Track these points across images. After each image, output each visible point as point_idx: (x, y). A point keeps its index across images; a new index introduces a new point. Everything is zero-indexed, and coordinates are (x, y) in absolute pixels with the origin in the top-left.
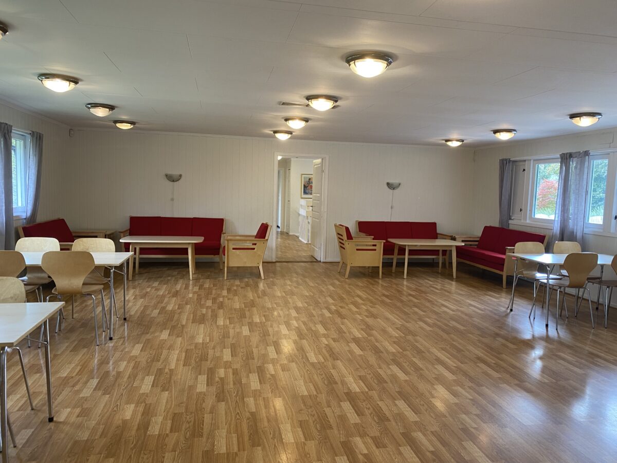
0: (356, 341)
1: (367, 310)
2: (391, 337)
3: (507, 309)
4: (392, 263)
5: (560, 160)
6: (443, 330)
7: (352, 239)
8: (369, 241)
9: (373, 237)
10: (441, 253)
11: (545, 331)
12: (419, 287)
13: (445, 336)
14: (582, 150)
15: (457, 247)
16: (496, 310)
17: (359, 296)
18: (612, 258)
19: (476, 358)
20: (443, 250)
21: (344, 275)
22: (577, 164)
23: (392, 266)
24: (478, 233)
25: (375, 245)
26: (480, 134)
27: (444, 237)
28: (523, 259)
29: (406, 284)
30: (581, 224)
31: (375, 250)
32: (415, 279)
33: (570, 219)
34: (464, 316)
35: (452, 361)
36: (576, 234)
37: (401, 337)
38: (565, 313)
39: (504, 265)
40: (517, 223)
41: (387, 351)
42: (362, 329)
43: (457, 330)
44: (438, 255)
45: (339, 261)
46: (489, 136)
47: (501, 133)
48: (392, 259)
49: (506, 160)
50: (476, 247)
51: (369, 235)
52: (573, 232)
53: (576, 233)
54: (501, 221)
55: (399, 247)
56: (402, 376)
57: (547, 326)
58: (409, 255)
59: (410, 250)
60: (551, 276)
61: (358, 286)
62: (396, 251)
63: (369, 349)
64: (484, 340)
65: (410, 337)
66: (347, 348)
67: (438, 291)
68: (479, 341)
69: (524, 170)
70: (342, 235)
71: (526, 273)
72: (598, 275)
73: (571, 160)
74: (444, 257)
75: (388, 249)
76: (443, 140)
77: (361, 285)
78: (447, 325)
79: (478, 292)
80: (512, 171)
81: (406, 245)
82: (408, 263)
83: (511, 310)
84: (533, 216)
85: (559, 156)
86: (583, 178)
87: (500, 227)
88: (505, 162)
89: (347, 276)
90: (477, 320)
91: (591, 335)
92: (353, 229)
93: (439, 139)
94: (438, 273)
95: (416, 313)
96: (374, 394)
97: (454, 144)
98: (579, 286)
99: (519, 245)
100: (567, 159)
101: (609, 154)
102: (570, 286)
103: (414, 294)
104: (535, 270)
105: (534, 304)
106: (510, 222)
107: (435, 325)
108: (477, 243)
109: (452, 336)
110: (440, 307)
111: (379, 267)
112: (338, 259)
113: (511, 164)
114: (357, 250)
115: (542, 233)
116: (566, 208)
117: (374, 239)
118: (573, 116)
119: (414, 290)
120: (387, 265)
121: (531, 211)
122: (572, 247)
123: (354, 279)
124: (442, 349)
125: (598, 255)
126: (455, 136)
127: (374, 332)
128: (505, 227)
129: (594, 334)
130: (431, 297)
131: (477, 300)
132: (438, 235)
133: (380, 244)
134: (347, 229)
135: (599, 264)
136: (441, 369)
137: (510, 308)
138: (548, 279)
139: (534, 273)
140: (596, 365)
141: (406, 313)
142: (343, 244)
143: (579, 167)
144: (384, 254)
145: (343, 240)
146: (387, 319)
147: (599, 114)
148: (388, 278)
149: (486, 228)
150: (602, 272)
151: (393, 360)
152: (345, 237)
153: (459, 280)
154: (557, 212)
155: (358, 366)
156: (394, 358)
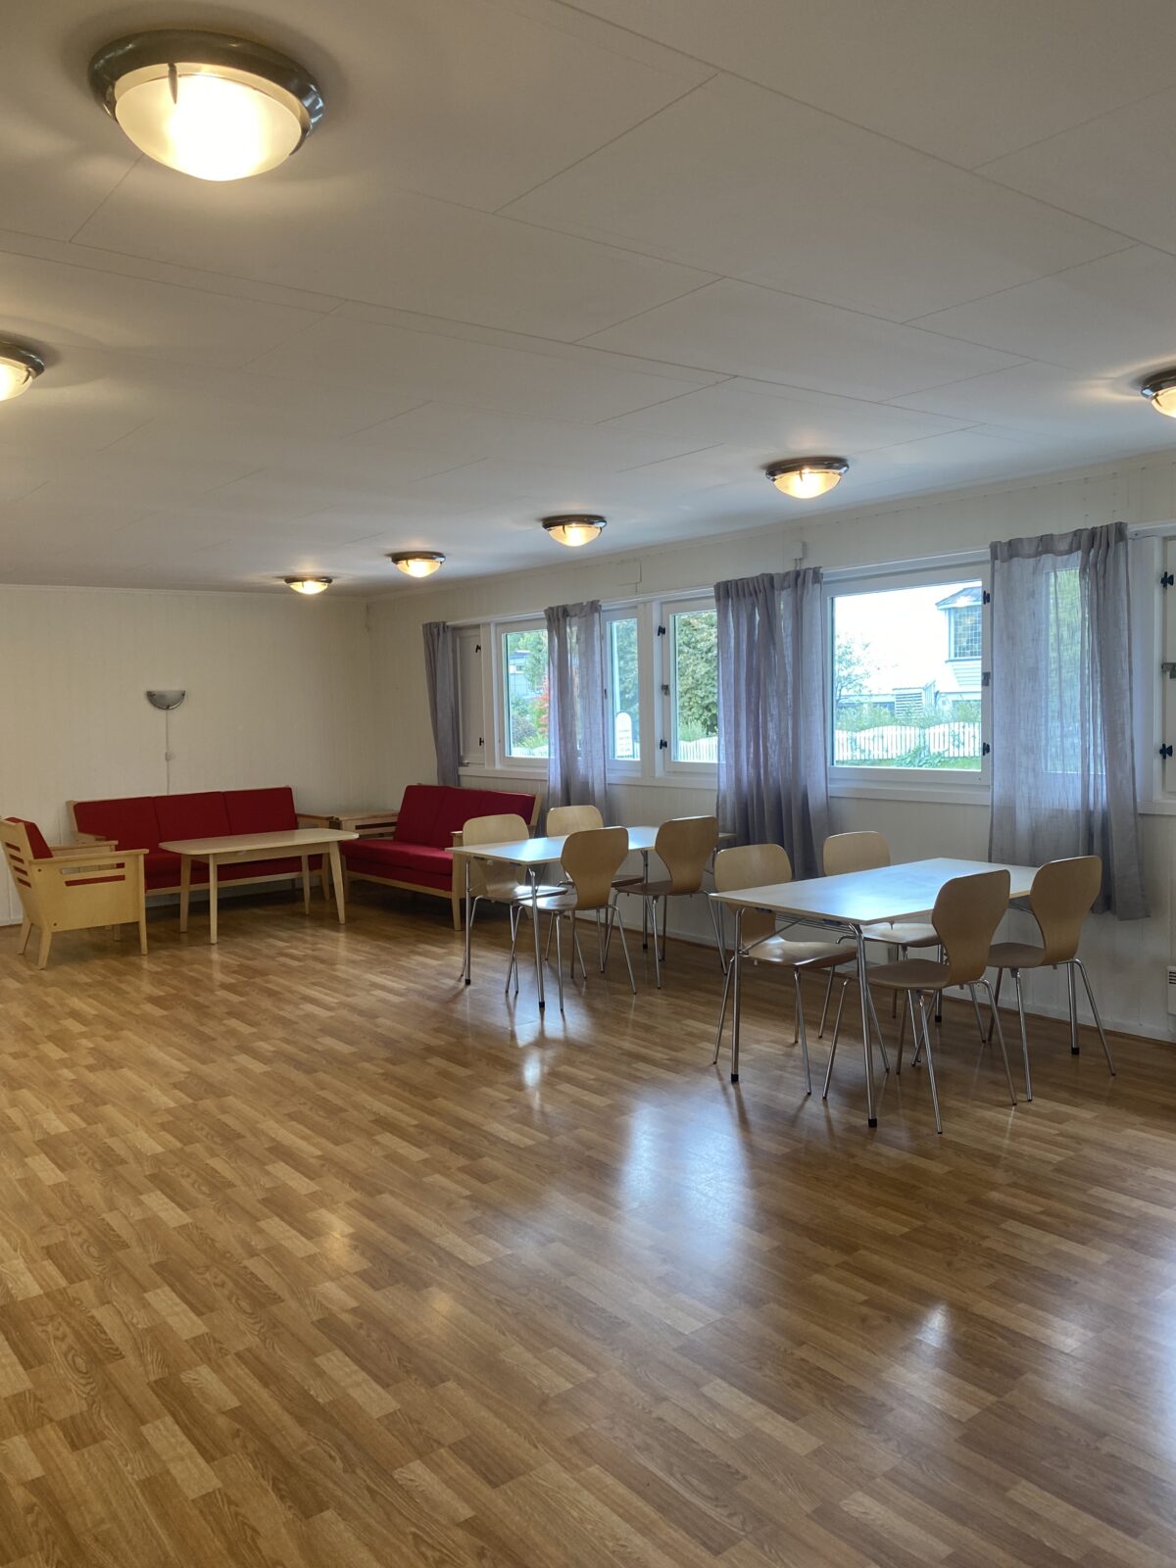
0: (50, 1146)
1: (95, 1051)
2: (154, 1112)
3: (459, 980)
4: (179, 905)
5: (546, 623)
6: (298, 1064)
7: (51, 856)
8: (104, 854)
9: (116, 842)
10: (305, 863)
11: (539, 1021)
12: (250, 959)
13: (300, 1078)
14: (585, 599)
15: (344, 846)
16: (435, 988)
17: (75, 1015)
18: (656, 831)
19: (373, 1121)
20: (310, 857)
21: (36, 961)
22: (579, 630)
23: (177, 915)
24: (395, 803)
25: (121, 866)
26: (365, 566)
27: (314, 821)
28: (481, 859)
29: (217, 959)
30: (599, 764)
31: (122, 878)
32: (241, 940)
33: (578, 754)
34: (356, 1018)
35: (314, 1145)
36: (593, 791)
37: (183, 1106)
38: (582, 968)
39: (451, 875)
40: (476, 774)
41: (139, 1156)
42: (72, 1108)
43: (331, 1057)
44: (300, 870)
45: (21, 922)
46: (385, 569)
47: (410, 562)
48: (179, 895)
49: (437, 625)
50: (391, 838)
51: (108, 840)
52: (588, 783)
53: (593, 784)
54: (442, 771)
55: (192, 861)
56: (171, 1215)
57: (542, 1005)
58: (220, 878)
59: (220, 868)
60: (543, 889)
61: (75, 984)
62: (186, 874)
63: (87, 1162)
64: (400, 1070)
65: (209, 1104)
66: (16, 1174)
67: (295, 963)
68: (386, 1076)
69: (478, 648)
70: (18, 849)
71: (494, 890)
72: (640, 873)
73: (568, 623)
74: (316, 872)
75: (160, 872)
76: (281, 578)
77: (86, 979)
78: (310, 1050)
79: (396, 949)
80: (454, 651)
81: (208, 855)
82: (219, 900)
83: (468, 982)
84: (507, 755)
85: (542, 614)
86: (593, 662)
87: (441, 784)
88: (435, 630)
89: (43, 961)
90: (387, 1024)
91: (632, 1012)
92: (54, 825)
93: (267, 576)
94: (303, 915)
95: (232, 1033)
96: (86, 1290)
97: (311, 588)
98: (600, 904)
99: (473, 827)
100: (559, 620)
101: (636, 607)
102: (581, 907)
103: (233, 981)
104: (512, 879)
105: (513, 959)
106: (462, 771)
107: (280, 1054)
108: (392, 829)
109: (321, 1075)
110: (296, 1005)
111: (137, 924)
112: (17, 917)
113: (449, 634)
114: (69, 883)
115: (525, 790)
116: (569, 730)
117: (118, 848)
118: (550, 522)
119: (234, 972)
120: (161, 915)
121: (502, 741)
122: (581, 818)
123: (66, 968)
124: (291, 1116)
125: (628, 829)
126: (307, 567)
127: (109, 1109)
128: (451, 785)
129: (638, 1008)
130: (276, 982)
131: (391, 969)
132: (300, 820)
133: (135, 861)
134: (32, 830)
135: (634, 851)
136: (282, 1171)
137: (464, 978)
138: (535, 897)
139: (510, 885)
140: (635, 1079)
141: (205, 1039)
142: (25, 873)
143: (583, 637)
144: (149, 886)
145: (21, 861)
146: (151, 1064)
147: (601, 519)
148: (166, 948)
149: (410, 790)
150: (647, 865)
151: (153, 1178)
152: (27, 852)
153: (354, 925)
154: (552, 741)
155: (45, 1219)
156: (157, 1171)
